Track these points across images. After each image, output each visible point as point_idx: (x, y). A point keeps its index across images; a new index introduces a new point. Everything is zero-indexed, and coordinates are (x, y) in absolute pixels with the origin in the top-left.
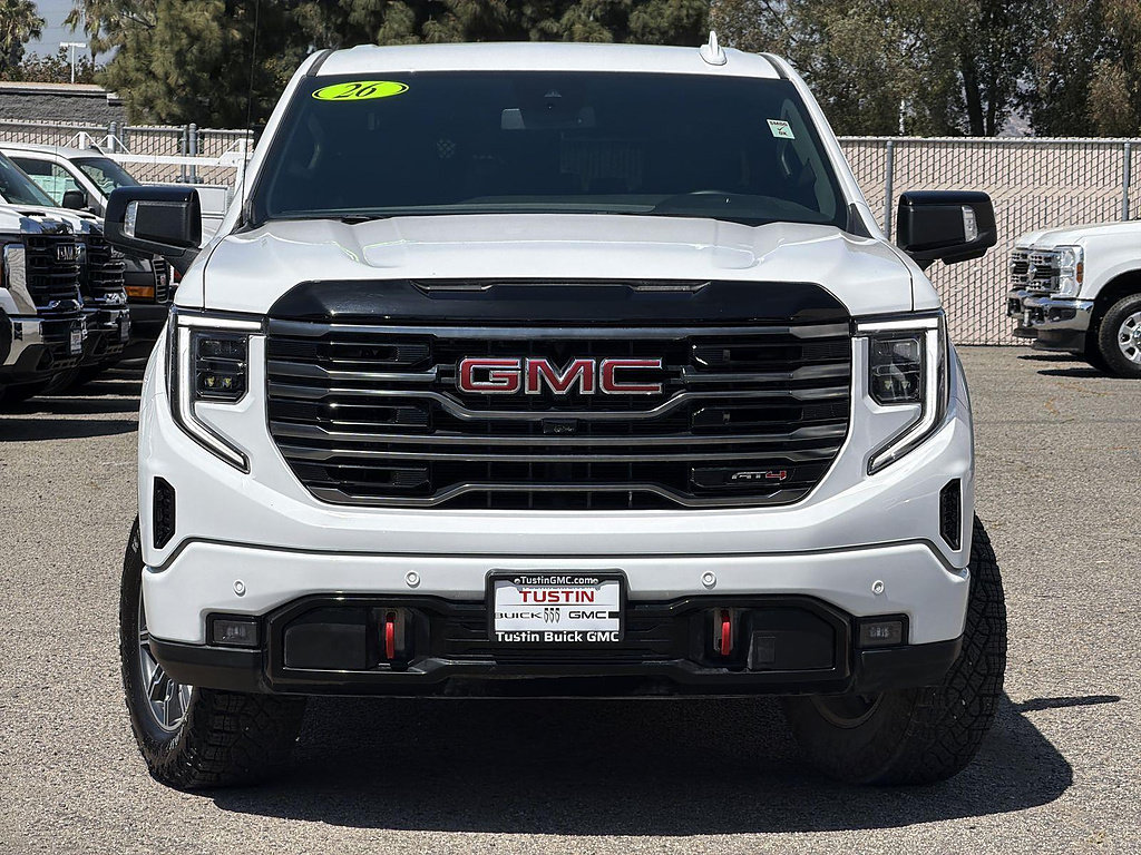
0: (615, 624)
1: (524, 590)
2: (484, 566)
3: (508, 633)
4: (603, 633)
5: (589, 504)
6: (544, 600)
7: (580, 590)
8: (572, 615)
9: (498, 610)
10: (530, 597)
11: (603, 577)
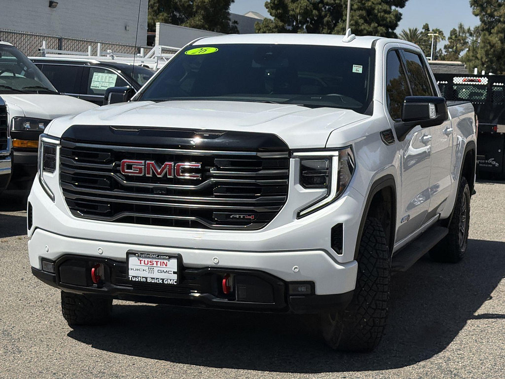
0: (175, 277)
1: (140, 259)
2: (128, 248)
3: (134, 277)
4: (171, 280)
5: (174, 224)
6: (148, 264)
7: (162, 261)
8: (159, 271)
9: (130, 267)
10: (142, 262)
11: (171, 257)
